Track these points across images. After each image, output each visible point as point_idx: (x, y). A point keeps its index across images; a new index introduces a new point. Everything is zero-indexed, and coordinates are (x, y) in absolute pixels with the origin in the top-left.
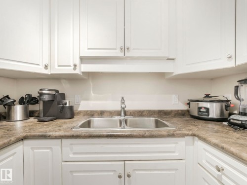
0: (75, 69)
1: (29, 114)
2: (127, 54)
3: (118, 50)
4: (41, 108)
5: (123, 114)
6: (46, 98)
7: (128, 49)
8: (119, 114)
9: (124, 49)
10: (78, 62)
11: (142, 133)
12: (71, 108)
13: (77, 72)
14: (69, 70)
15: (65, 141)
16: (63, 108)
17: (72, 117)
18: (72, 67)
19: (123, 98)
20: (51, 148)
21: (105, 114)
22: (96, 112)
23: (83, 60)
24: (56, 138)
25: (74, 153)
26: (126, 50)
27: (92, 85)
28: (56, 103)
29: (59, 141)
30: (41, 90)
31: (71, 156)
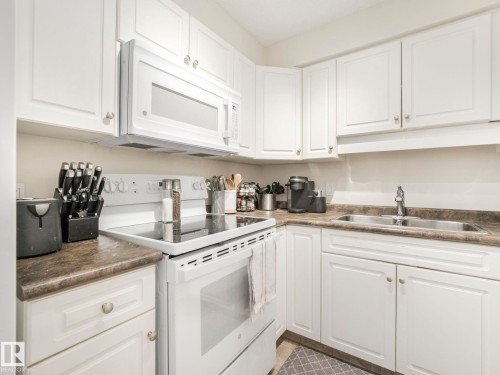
0: (330, 152)
1: (276, 205)
2: (406, 125)
3: (392, 121)
4: (290, 198)
5: (400, 212)
6: (297, 187)
7: (407, 118)
8: (394, 211)
9: (401, 119)
10: (333, 142)
11: (421, 232)
12: (323, 199)
13: (334, 155)
14: (324, 154)
15: (325, 230)
16: (314, 199)
17: (324, 212)
18: (327, 150)
19: (400, 188)
20: (311, 236)
21: (371, 211)
22: (356, 207)
23: (340, 139)
24: (316, 225)
25: (334, 245)
26: (404, 120)
27: (350, 168)
28: (305, 193)
29: (318, 230)
30: (292, 177)
31: (331, 247)
